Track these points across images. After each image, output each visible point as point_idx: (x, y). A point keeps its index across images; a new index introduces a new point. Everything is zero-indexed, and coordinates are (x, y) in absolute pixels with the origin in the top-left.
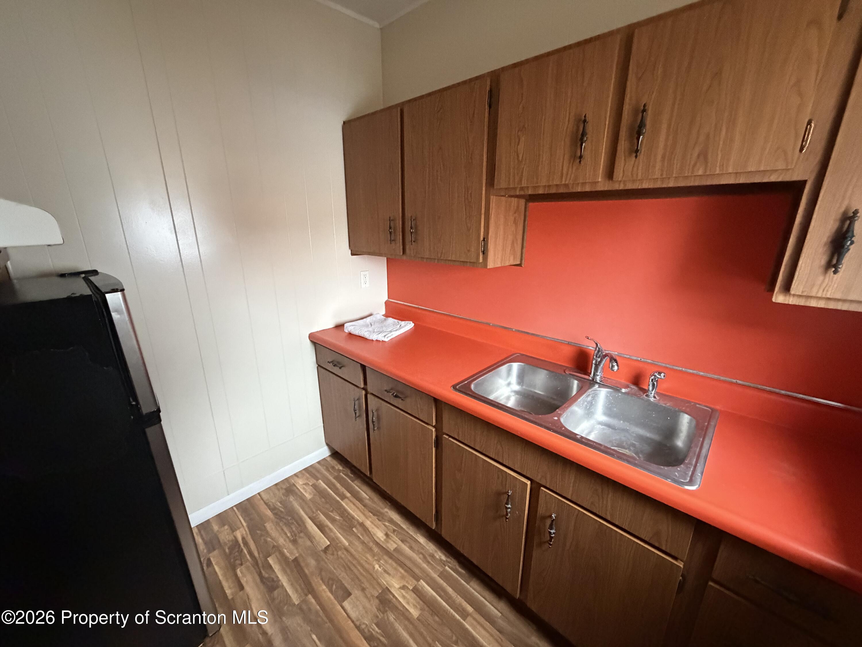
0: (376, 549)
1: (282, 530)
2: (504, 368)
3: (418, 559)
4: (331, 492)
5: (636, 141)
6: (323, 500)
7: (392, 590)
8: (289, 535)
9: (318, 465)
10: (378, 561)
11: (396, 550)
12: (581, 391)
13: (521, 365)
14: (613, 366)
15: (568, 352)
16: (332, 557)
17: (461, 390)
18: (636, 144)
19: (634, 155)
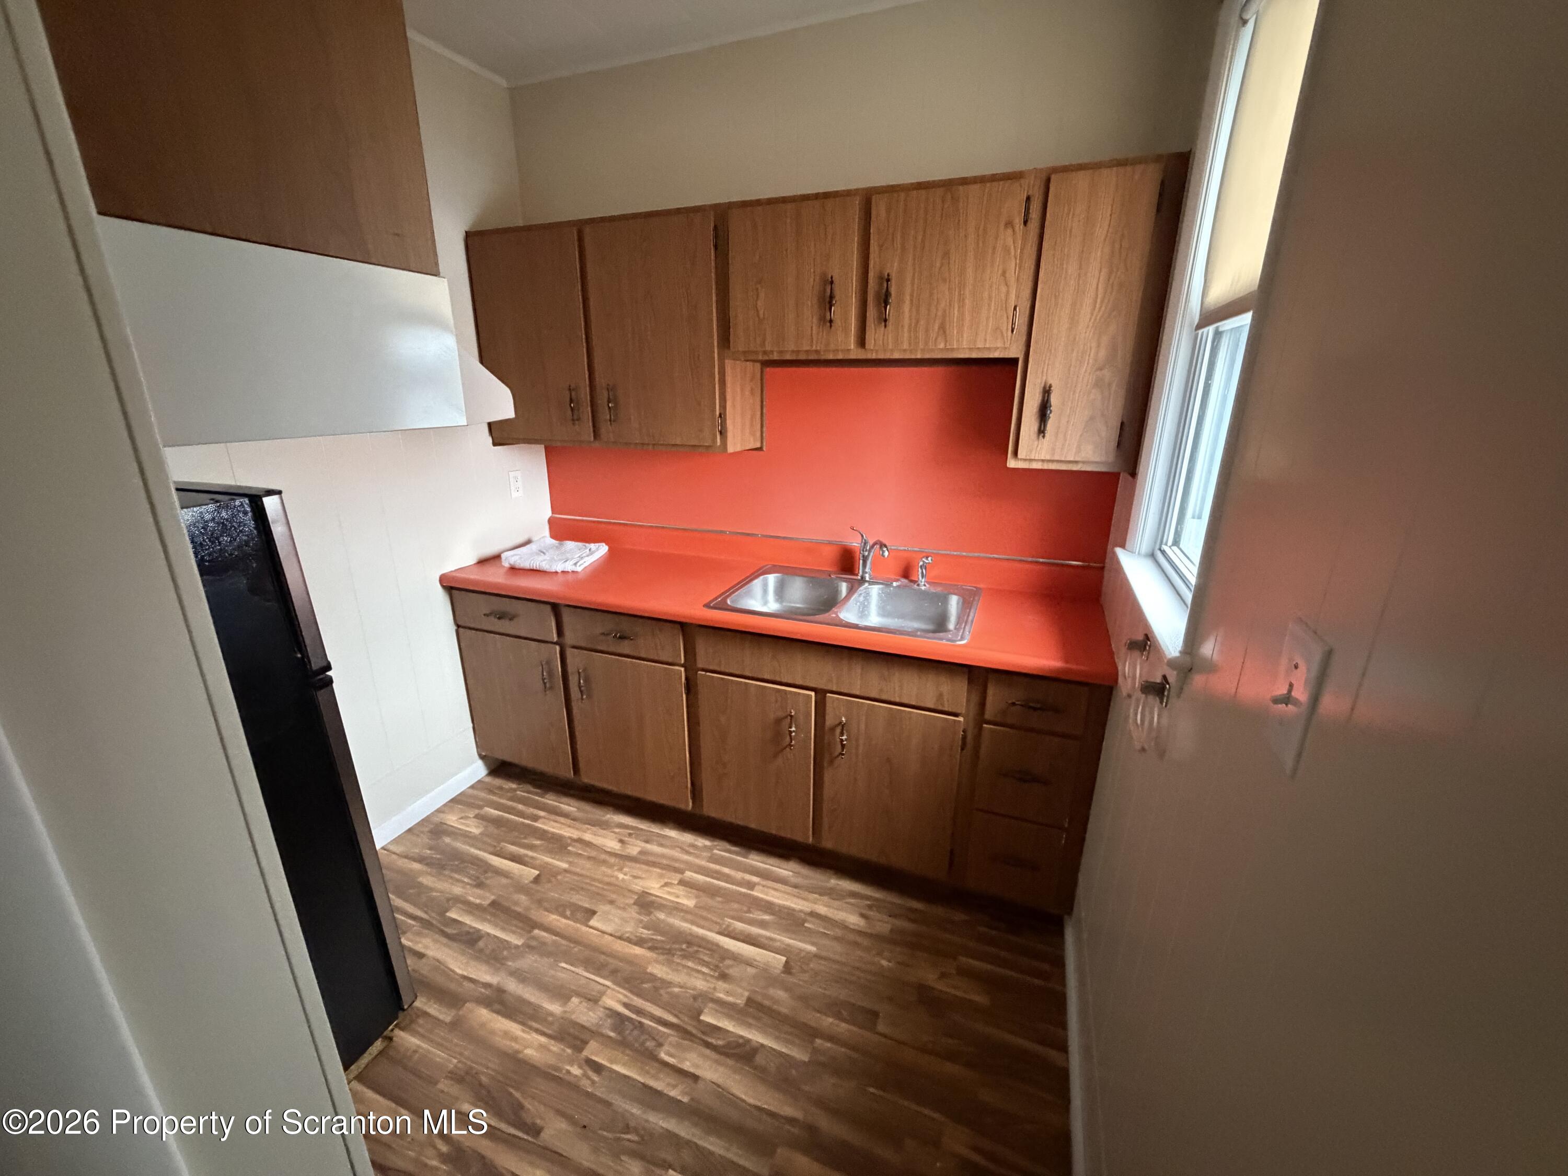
0: (612, 860)
1: (451, 878)
2: (757, 583)
3: (676, 854)
4: (513, 817)
5: (883, 309)
6: (503, 829)
7: (652, 892)
8: (466, 880)
9: (471, 791)
10: (620, 870)
11: (641, 853)
12: (851, 591)
13: (777, 577)
14: (883, 552)
15: (830, 554)
16: (550, 885)
17: (716, 606)
18: (884, 312)
19: (883, 324)
